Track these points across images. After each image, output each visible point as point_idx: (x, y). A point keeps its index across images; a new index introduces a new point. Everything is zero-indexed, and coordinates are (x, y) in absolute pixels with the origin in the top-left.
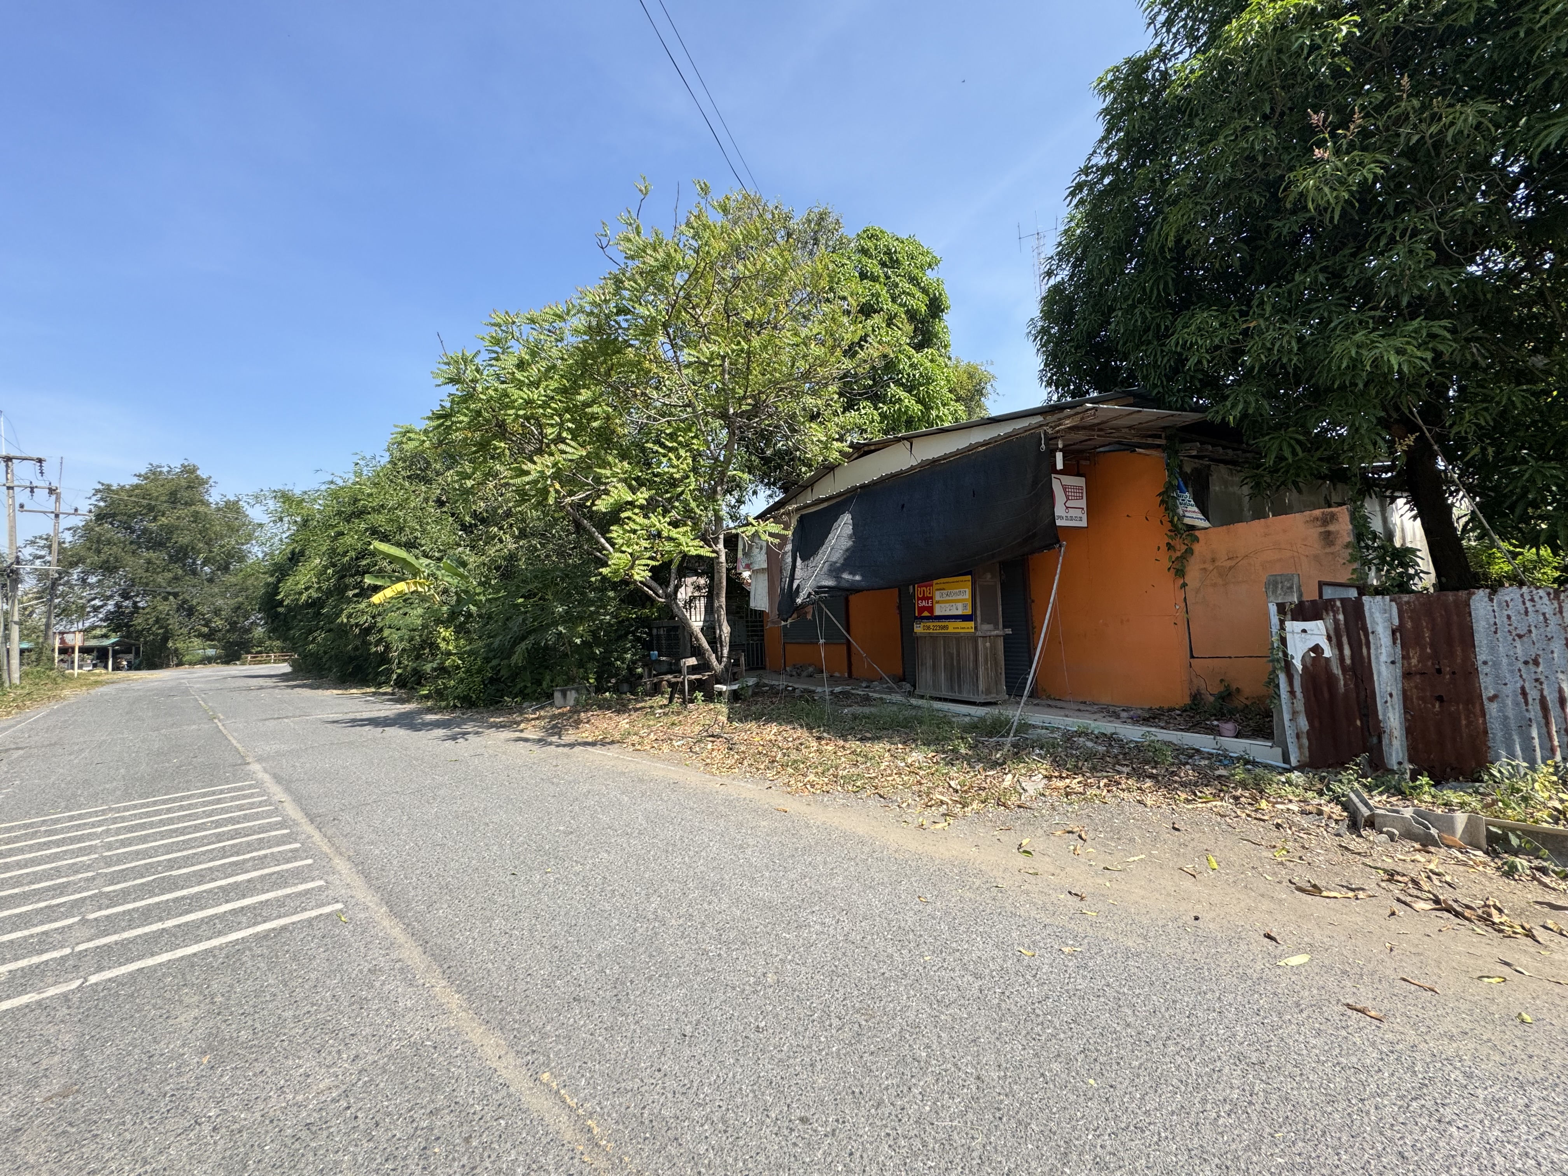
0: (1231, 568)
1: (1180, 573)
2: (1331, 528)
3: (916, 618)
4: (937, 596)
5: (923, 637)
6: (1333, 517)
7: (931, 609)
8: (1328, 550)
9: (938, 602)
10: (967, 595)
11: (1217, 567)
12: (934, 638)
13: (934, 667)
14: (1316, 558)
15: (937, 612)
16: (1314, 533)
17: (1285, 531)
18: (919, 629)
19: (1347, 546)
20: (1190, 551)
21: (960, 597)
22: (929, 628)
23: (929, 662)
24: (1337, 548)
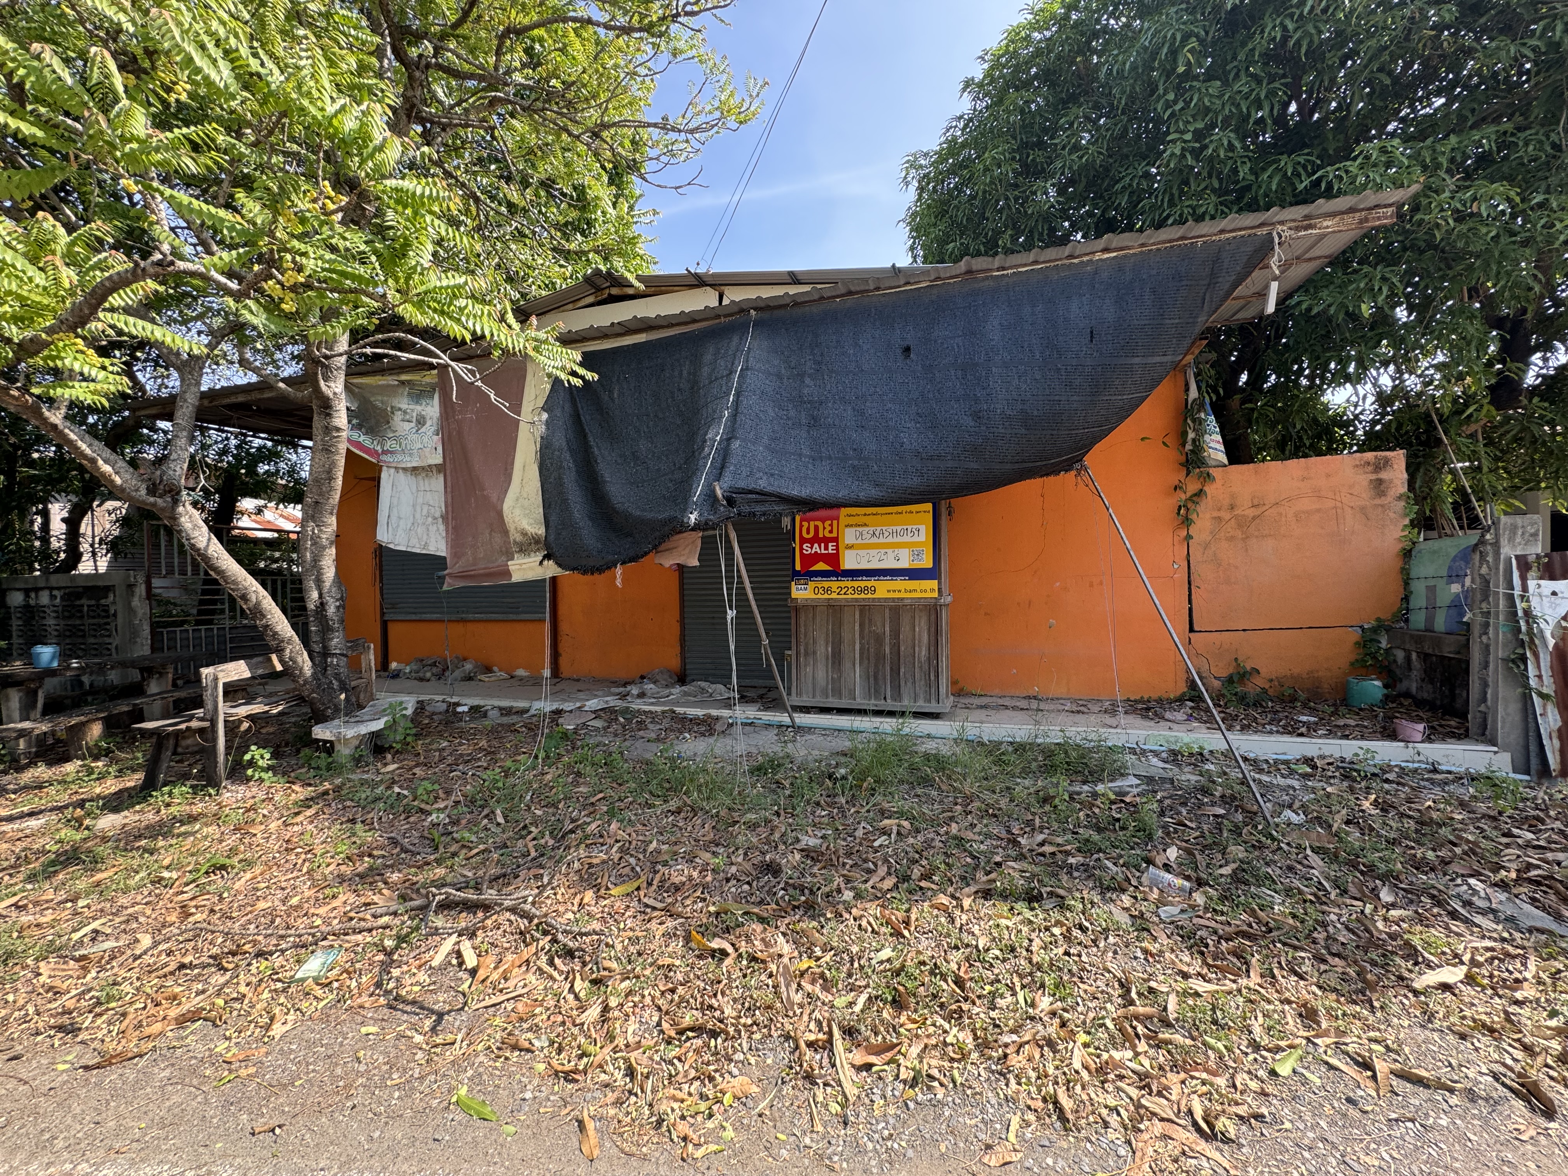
0: (1254, 518)
1: (1187, 522)
2: (1384, 475)
3: (796, 574)
4: (849, 536)
5: (811, 607)
6: (1387, 462)
7: (834, 559)
8: (1378, 501)
9: (850, 547)
10: (923, 534)
11: (1236, 517)
12: (835, 609)
13: (837, 659)
14: (1363, 509)
15: (849, 562)
16: (1364, 479)
17: (1328, 476)
18: (801, 592)
19: (1400, 498)
20: (1200, 493)
21: (907, 539)
22: (828, 590)
23: (823, 649)
24: (1389, 499)
